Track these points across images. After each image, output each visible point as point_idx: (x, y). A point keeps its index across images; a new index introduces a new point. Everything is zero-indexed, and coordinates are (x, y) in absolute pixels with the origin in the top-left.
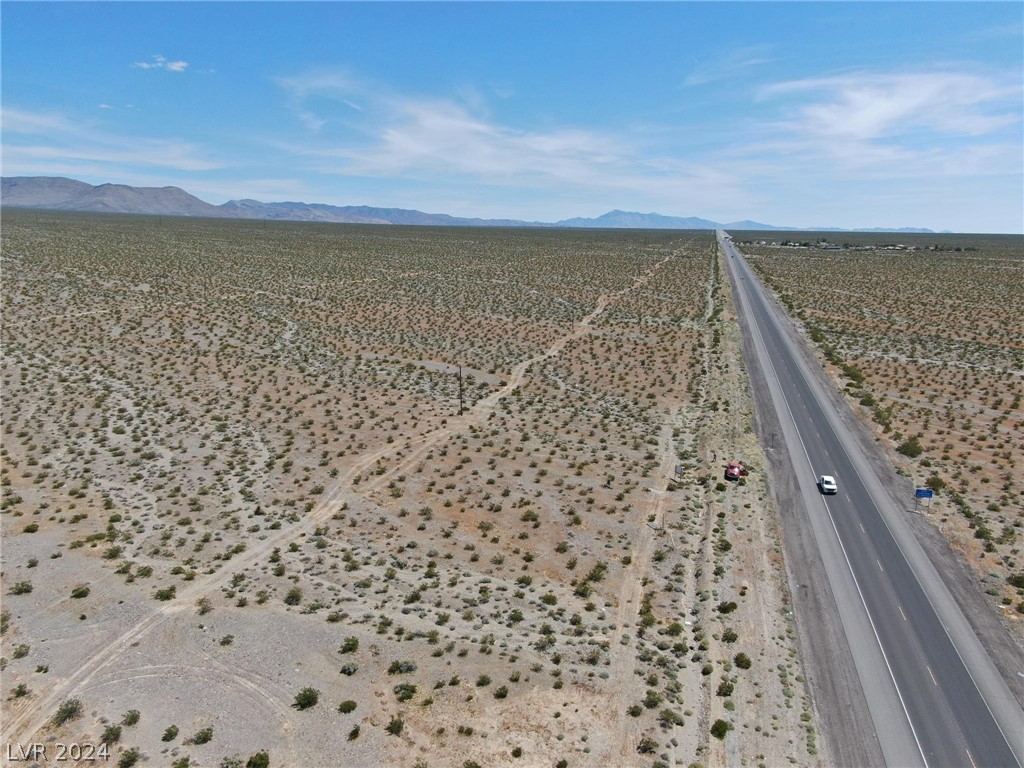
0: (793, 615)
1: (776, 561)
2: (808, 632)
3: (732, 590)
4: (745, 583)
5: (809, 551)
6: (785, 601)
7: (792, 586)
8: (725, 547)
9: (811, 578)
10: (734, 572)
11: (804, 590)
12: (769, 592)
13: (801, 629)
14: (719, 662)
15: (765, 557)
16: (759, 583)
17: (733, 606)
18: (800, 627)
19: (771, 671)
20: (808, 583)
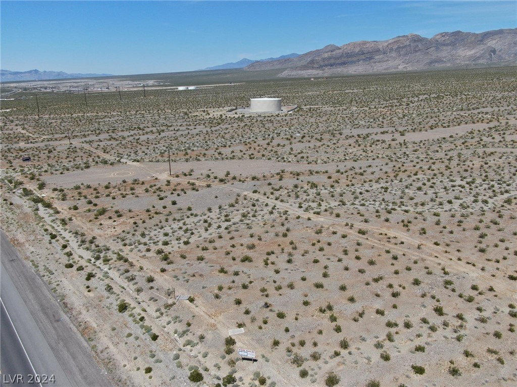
0: (57, 300)
1: (85, 329)
2: (46, 297)
3: (95, 286)
4: (91, 294)
5: (66, 354)
6: (65, 305)
7: (65, 317)
8: (123, 308)
9: (55, 328)
10: (103, 297)
11: (57, 318)
12: (76, 301)
13: (50, 296)
14: (78, 261)
15: (95, 325)
16: (85, 300)
17: (88, 279)
18: (51, 297)
19: (56, 270)
20: (56, 325)
